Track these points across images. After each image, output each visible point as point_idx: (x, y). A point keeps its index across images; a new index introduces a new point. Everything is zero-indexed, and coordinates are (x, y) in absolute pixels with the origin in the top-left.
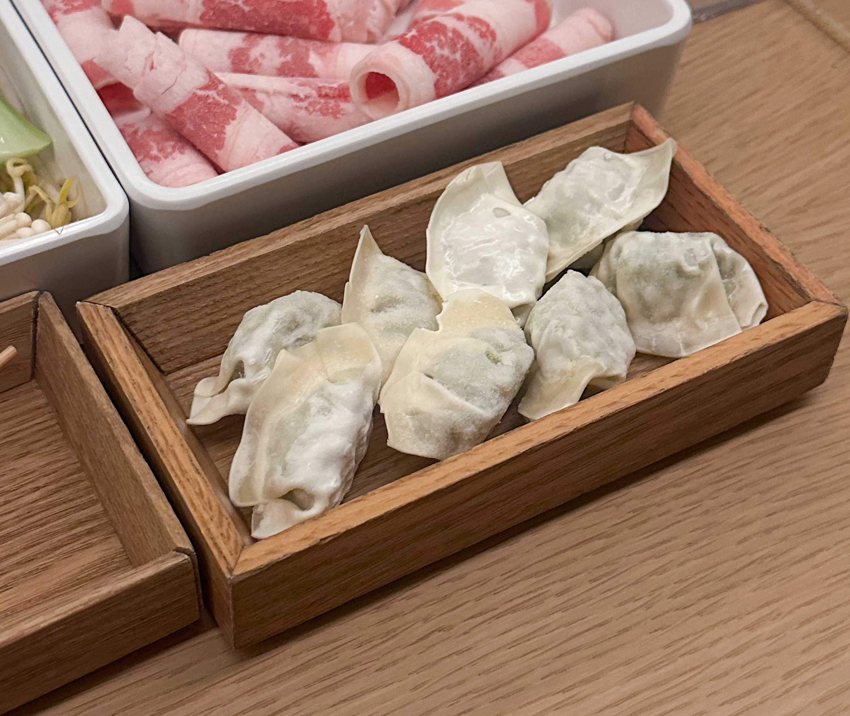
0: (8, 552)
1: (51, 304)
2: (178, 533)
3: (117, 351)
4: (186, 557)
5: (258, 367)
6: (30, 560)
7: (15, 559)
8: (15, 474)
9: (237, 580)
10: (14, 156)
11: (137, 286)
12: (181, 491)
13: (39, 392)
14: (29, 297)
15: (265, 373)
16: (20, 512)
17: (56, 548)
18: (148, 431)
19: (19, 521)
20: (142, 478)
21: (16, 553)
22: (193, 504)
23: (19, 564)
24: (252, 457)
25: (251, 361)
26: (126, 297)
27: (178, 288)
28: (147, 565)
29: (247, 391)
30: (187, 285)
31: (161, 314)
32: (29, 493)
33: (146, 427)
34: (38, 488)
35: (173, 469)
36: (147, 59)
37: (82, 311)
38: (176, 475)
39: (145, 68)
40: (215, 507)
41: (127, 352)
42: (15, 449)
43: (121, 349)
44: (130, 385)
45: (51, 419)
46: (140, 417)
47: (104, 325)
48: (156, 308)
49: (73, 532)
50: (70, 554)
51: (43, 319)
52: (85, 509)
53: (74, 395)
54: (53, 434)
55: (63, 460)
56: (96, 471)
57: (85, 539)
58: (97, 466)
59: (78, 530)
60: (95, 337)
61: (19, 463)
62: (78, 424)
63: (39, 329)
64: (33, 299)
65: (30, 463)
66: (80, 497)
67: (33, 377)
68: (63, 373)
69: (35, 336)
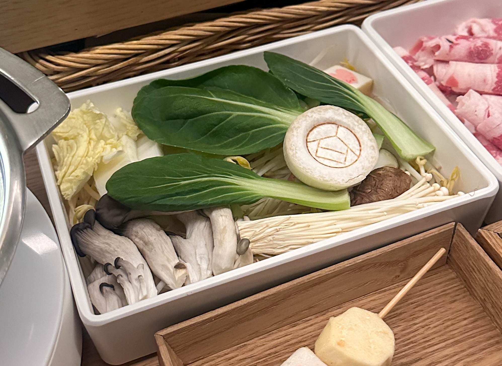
1: (463, 229)
6: (473, 354)
8: (452, 311)
10: (419, 155)
13: (451, 271)
14: (452, 225)
16: (461, 329)
17: (484, 349)
19: (461, 335)
23: (468, 356)
34: (465, 319)
36: (486, 111)
37: (483, 234)
39: (485, 115)
42: (448, 298)
45: (462, 284)
47: (496, 241)
49: (490, 342)
50: (491, 353)
51: (459, 236)
52: (492, 331)
53: (481, 275)
54: (465, 292)
55: (473, 305)
56: (497, 312)
57: (497, 346)
58: (498, 310)
59: (492, 341)
60: (494, 248)
61: (453, 305)
62: (484, 289)
63: (454, 240)
64: (453, 227)
65: (458, 306)
66: (488, 325)
67: (447, 263)
68: (473, 263)
69: (451, 244)
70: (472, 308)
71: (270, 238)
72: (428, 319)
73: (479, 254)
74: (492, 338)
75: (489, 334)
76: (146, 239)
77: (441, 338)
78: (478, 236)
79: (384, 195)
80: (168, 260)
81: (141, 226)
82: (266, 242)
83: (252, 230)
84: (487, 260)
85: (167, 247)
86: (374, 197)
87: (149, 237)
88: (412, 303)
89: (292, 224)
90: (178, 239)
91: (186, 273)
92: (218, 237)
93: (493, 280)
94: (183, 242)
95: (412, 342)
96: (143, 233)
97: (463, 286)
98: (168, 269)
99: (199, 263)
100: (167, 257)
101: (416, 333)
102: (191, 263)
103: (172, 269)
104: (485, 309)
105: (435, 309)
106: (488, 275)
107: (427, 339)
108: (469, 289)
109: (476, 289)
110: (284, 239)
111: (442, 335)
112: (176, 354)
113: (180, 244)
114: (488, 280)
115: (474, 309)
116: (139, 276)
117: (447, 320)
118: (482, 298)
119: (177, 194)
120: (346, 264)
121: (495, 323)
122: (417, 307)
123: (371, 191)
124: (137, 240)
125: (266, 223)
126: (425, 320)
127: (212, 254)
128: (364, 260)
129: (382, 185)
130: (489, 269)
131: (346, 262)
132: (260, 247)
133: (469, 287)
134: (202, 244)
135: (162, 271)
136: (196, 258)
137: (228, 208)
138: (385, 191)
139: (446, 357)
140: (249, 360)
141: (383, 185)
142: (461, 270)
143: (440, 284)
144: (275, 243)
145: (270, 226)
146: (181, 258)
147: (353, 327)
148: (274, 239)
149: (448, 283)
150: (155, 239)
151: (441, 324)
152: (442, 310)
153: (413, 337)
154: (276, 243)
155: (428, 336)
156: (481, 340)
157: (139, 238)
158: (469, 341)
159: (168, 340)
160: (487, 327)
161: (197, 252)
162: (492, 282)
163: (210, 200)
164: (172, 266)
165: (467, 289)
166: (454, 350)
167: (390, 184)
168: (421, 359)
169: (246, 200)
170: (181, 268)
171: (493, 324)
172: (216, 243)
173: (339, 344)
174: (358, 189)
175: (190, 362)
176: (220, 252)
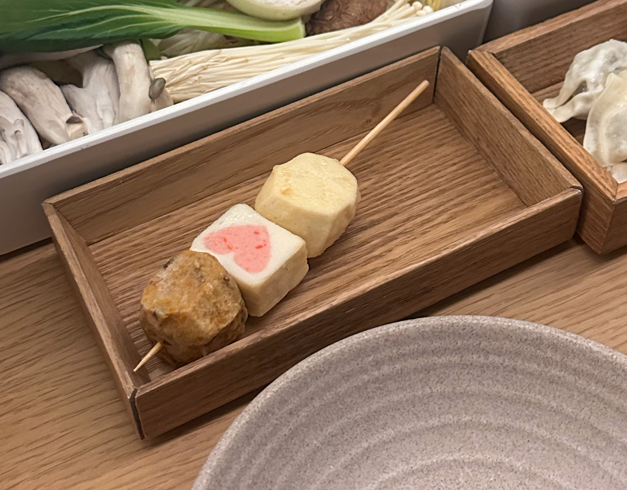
0: (448, 199)
1: (450, 54)
2: (571, 178)
3: (504, 78)
4: (580, 191)
5: (596, 85)
6: (462, 203)
7: (452, 203)
8: (437, 156)
9: (619, 202)
11: (504, 40)
12: (569, 154)
13: (438, 111)
15: (600, 88)
16: (448, 176)
17: (477, 196)
18: (537, 122)
19: (447, 183)
20: (538, 149)
21: (452, 199)
22: (579, 161)
23: (456, 205)
24: (596, 140)
25: (593, 80)
26: (499, 47)
27: (529, 42)
28: (557, 196)
29: (588, 100)
30: (535, 40)
31: (519, 58)
32: (449, 167)
33: (535, 120)
34: (455, 164)
35: (560, 142)
37: (474, 56)
38: (563, 145)
40: (593, 163)
41: (510, 77)
42: (434, 143)
43: (505, 76)
44: (518, 97)
45: (452, 125)
46: (530, 114)
47: (490, 63)
48: (516, 54)
49: (484, 188)
50: (486, 199)
51: (445, 63)
52: (487, 175)
53: (473, 108)
54: (455, 134)
55: (466, 148)
56: (493, 152)
57: (493, 191)
58: (494, 149)
59: (487, 186)
60: (487, 70)
61: (439, 150)
62: (477, 125)
63: (440, 70)
64: (437, 52)
65: (446, 150)
66: (482, 169)
67: (433, 102)
68: (463, 95)
69: (437, 75)
70: (464, 151)
71: (196, 78)
72: (406, 168)
73: (470, 82)
74: (487, 183)
75: (485, 179)
76: (26, 90)
77: (423, 188)
78: (469, 61)
79: (350, 21)
80: (58, 114)
81: (18, 73)
82: (190, 84)
83: (170, 69)
84: (478, 87)
85: (55, 98)
86: (337, 24)
87: (30, 86)
88: (387, 152)
89: (224, 59)
90: (72, 89)
91: (83, 129)
92: (123, 80)
93: (486, 111)
94: (77, 91)
95: (385, 196)
96: (21, 82)
97: (453, 127)
98: (58, 125)
99: (101, 117)
100: (55, 110)
101: (391, 185)
102: (89, 117)
103: (63, 125)
104: (479, 150)
105: (417, 156)
106: (480, 107)
107: (405, 191)
108: (461, 130)
109: (468, 127)
110: (215, 80)
111: (424, 185)
112: (75, 229)
113: (73, 94)
114: (481, 113)
115: (467, 152)
116: (16, 132)
117: (431, 167)
118: (476, 138)
119: (64, 26)
120: (297, 105)
121: (491, 165)
122: (394, 156)
123: (333, 18)
124: (13, 92)
125: (189, 59)
126: (403, 169)
127: (118, 105)
128: (320, 98)
129: (347, 8)
130: (482, 97)
131: (297, 103)
132: (183, 92)
133: (460, 127)
134: (104, 92)
135: (50, 128)
136: (96, 111)
137: (137, 43)
138: (351, 16)
139: (429, 210)
140: (175, 233)
141: (349, 9)
142: (450, 107)
143: (424, 126)
144: (202, 85)
145: (194, 63)
146: (76, 112)
147: (304, 175)
148: (200, 80)
149: (434, 125)
150: (38, 89)
151: (423, 173)
152: (425, 156)
153: (387, 190)
154: (205, 85)
155: (407, 187)
156: (475, 185)
157: (16, 90)
158: (459, 188)
159: (61, 210)
160: (482, 171)
161: (98, 104)
162: (485, 113)
163: (110, 31)
164: (63, 121)
165: (458, 130)
166: (439, 200)
167: (358, 7)
168: (397, 214)
169: (161, 32)
170: (75, 123)
171: (489, 168)
172: (122, 88)
173: (284, 193)
174: (317, 17)
175: (96, 240)
176: (128, 100)
